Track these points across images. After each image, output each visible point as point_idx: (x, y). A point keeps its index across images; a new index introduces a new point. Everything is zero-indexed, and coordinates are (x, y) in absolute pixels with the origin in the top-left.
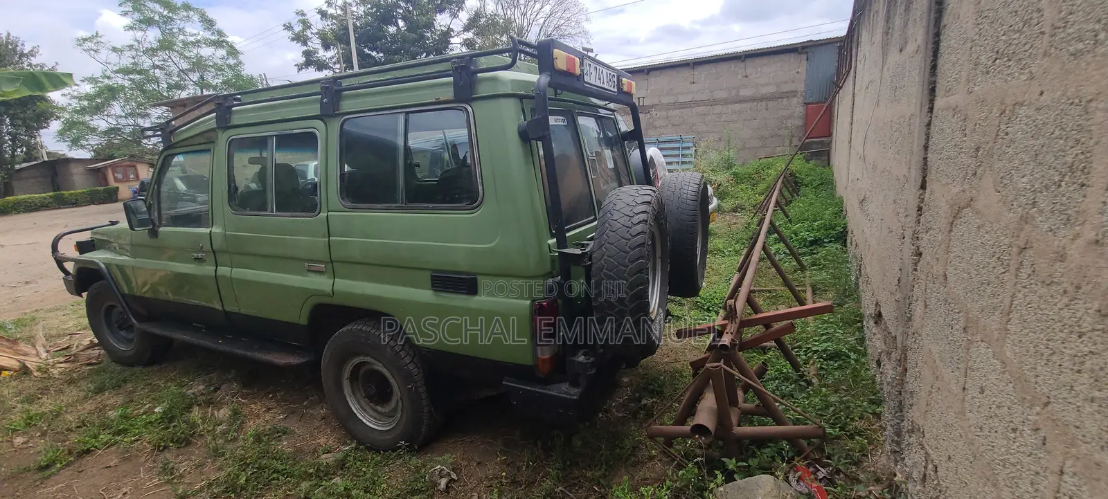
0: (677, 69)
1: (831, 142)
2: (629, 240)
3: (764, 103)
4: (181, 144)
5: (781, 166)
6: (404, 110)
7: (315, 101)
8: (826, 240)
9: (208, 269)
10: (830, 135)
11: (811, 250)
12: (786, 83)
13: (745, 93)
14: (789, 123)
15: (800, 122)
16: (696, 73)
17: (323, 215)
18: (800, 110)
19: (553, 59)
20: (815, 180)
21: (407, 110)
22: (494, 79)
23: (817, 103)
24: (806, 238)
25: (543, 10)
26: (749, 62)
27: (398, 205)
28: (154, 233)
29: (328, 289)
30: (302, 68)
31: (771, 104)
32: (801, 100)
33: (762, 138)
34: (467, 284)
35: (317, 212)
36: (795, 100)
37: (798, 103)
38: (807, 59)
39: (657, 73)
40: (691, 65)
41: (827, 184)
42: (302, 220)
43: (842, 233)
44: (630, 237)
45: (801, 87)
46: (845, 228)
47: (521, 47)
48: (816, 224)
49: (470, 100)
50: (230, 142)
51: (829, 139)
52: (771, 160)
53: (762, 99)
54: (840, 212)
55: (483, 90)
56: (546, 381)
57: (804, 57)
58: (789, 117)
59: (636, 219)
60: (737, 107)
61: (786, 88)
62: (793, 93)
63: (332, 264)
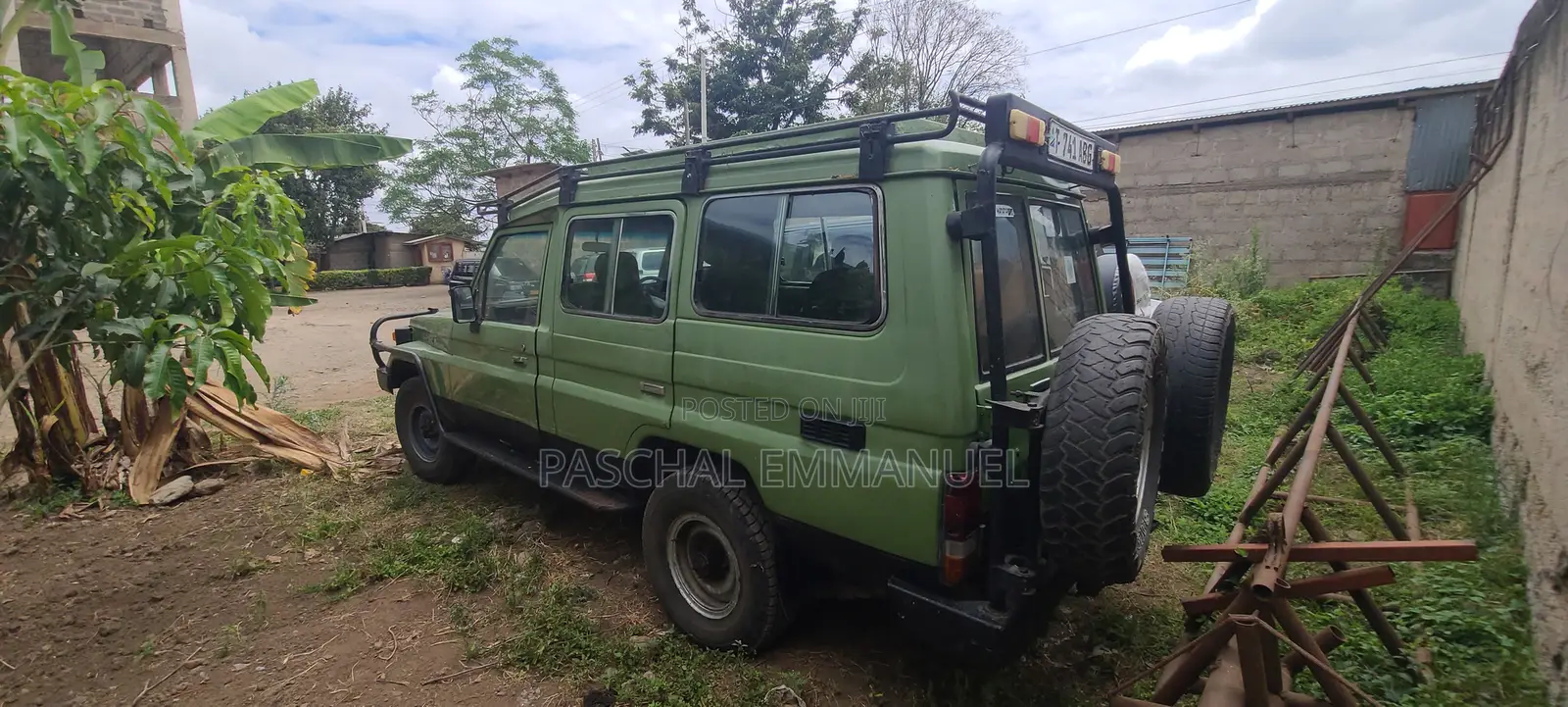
0: (1171, 135)
1: (1454, 258)
2: (1112, 398)
3: (1324, 191)
4: (520, 223)
5: (1354, 294)
6: (788, 191)
7: (675, 177)
8: (1446, 428)
9: (527, 377)
10: (1453, 245)
11: (1416, 442)
12: (1371, 156)
13: (1287, 172)
14: (1374, 222)
15: (1393, 222)
16: (1202, 139)
17: (670, 321)
18: (1396, 202)
19: (1009, 123)
20: (1421, 322)
21: (793, 190)
22: (920, 151)
23: (1430, 191)
24: (1405, 421)
25: (958, 52)
26: (1299, 124)
27: (766, 316)
28: (476, 328)
29: (665, 419)
30: (640, 132)
31: (1337, 191)
32: (1398, 185)
33: (1316, 246)
34: (849, 435)
35: (663, 317)
36: (1385, 187)
37: (1392, 190)
38: (1415, 119)
39: (1135, 139)
40: (1195, 128)
41: (1446, 330)
42: (644, 326)
43: (1481, 417)
44: (1113, 394)
45: (1399, 163)
46: (1488, 409)
47: (962, 105)
48: (1427, 397)
49: (880, 180)
50: (571, 224)
51: (1452, 252)
52: (1334, 283)
53: (1322, 182)
54: (1476, 378)
55: (900, 167)
56: (952, 594)
57: (1408, 114)
58: (1375, 213)
59: (1123, 368)
60: (1272, 194)
61: (1369, 166)
62: (1383, 175)
63: (674, 387)
